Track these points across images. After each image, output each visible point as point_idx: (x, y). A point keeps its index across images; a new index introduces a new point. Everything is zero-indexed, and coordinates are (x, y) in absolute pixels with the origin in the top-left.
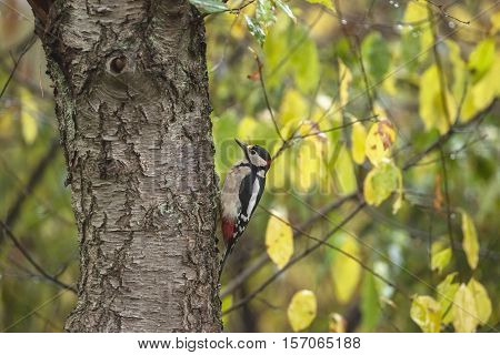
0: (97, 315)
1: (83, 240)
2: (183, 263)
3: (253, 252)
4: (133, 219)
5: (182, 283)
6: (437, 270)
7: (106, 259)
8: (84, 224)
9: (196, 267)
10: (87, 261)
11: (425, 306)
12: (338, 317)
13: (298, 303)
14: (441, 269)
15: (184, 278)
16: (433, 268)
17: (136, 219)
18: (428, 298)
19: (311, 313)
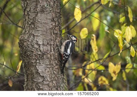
0: (28, 35)
1: (24, 14)
2: (52, 21)
3: (71, 17)
4: (38, 8)
5: (51, 26)
6: (121, 22)
7: (31, 19)
8: (25, 10)
9: (55, 22)
10: (25, 20)
11: (118, 32)
12: (94, 35)
13: (83, 31)
14: (122, 22)
15: (52, 25)
16: (120, 22)
17: (39, 9)
18: (118, 30)
19: (86, 34)
